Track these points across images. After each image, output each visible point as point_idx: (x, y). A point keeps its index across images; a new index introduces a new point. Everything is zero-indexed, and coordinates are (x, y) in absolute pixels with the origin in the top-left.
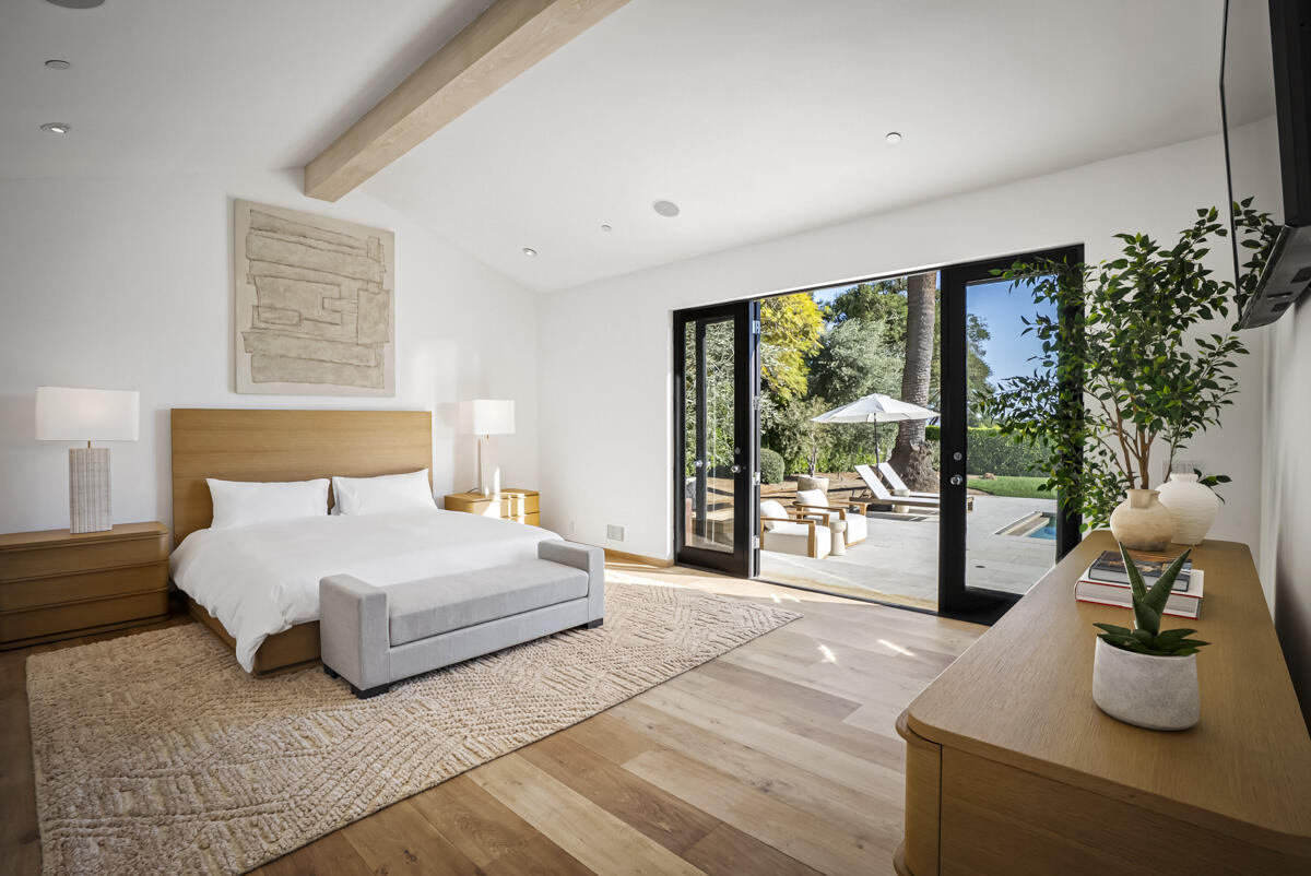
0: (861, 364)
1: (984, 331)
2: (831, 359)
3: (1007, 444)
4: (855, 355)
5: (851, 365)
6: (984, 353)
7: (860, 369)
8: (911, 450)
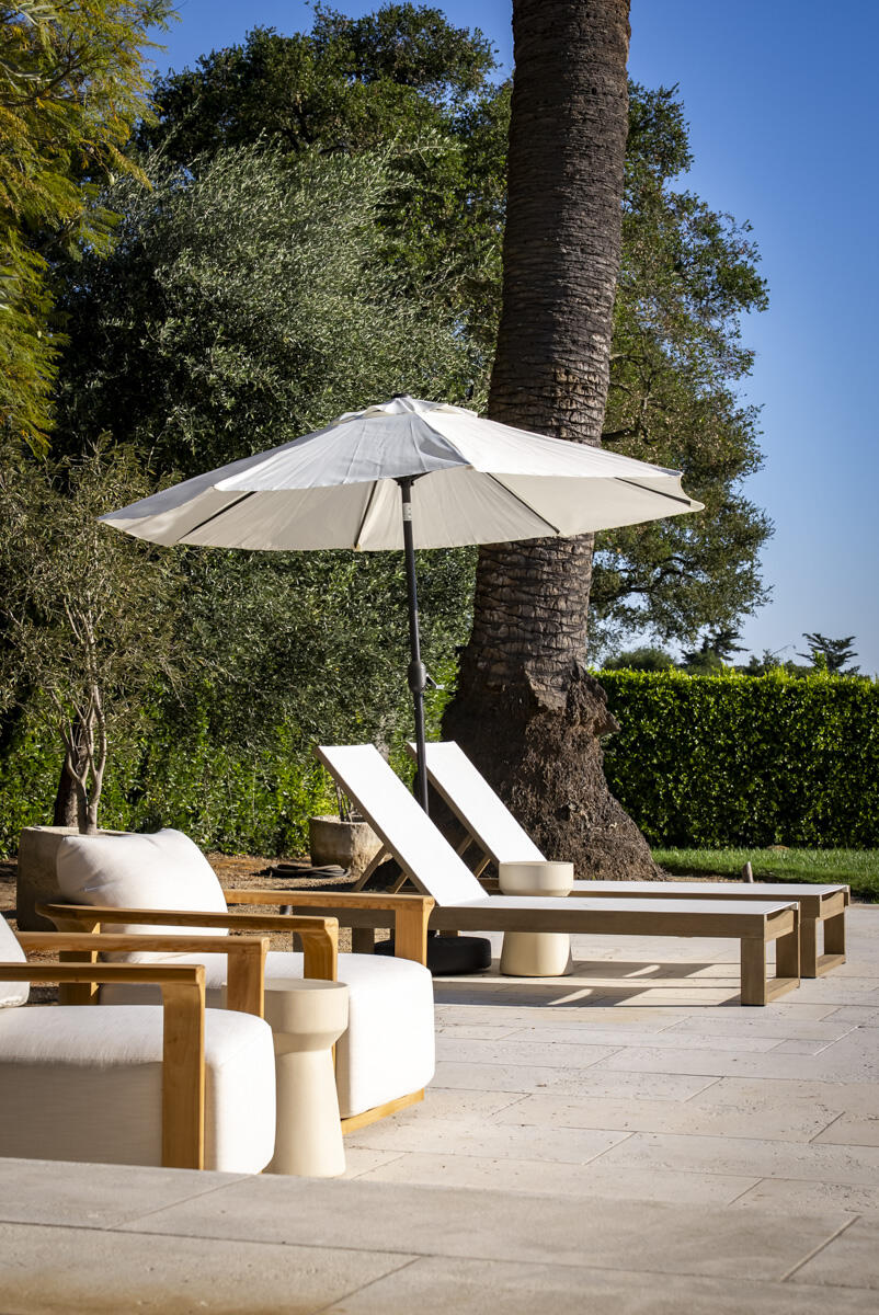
0: (290, 340)
1: (746, 272)
2: (156, 304)
3: (820, 741)
4: (261, 298)
5: (246, 338)
6: (746, 360)
7: (288, 361)
8: (532, 704)
